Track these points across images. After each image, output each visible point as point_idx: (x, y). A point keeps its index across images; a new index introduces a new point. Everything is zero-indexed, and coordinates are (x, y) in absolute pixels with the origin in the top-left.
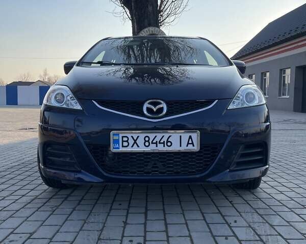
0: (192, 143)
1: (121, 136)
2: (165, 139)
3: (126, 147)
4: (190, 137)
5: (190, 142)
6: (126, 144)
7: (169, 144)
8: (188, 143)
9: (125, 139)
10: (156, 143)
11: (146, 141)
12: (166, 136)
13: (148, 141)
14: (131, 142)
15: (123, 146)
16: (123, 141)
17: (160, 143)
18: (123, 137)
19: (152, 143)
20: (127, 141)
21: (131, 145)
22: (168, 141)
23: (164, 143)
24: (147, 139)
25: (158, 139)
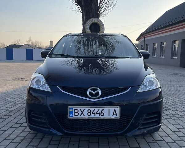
0: (116, 114)
1: (74, 109)
2: (100, 112)
3: (77, 115)
4: (115, 110)
5: (115, 113)
6: (77, 114)
7: (102, 114)
8: (114, 114)
9: (76, 111)
10: (95, 114)
11: (88, 112)
12: (101, 109)
13: (90, 113)
14: (80, 113)
15: (75, 115)
16: (75, 112)
17: (97, 114)
18: (75, 110)
19: (92, 114)
20: (78, 112)
21: (80, 114)
22: (101, 113)
23: (99, 114)
24: (89, 111)
25: (95, 111)
